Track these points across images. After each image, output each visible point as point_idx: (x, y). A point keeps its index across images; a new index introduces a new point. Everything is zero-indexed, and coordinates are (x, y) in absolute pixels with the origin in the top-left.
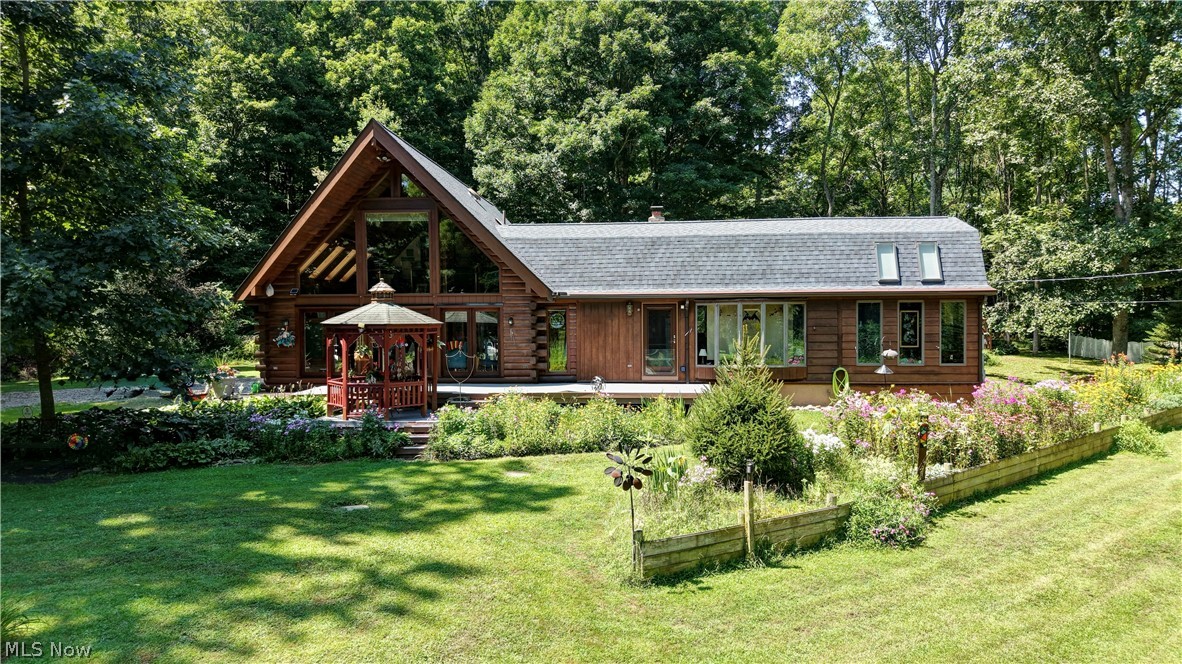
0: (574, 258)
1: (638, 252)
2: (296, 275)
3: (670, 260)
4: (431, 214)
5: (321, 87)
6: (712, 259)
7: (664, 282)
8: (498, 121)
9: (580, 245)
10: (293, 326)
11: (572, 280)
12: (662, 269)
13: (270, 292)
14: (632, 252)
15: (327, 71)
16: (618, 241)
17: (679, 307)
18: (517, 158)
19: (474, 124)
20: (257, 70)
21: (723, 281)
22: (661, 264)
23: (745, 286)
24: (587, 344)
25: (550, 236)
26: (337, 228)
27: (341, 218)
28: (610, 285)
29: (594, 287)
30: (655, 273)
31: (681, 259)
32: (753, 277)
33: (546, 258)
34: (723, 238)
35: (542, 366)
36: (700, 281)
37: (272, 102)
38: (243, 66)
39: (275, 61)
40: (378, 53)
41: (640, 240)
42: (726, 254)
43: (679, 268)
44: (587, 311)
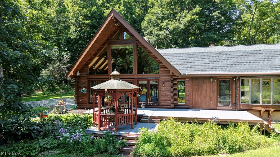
0: (187, 60)
1: (214, 57)
2: (87, 68)
3: (228, 60)
4: (134, 46)
5: (103, 17)
6: (246, 60)
7: (226, 69)
8: (151, 22)
9: (190, 55)
10: (86, 86)
11: (187, 68)
12: (224, 64)
13: (78, 74)
14: (211, 57)
15: (104, 13)
16: (205, 53)
17: (233, 79)
18: (157, 33)
19: (144, 24)
20: (86, 13)
21: (252, 69)
22: (224, 62)
23: (262, 71)
24: (194, 93)
25: (177, 52)
26: (101, 51)
27: (103, 48)
28: (203, 70)
29: (196, 72)
30: (222, 66)
31: (232, 60)
32: (265, 67)
33: (176, 61)
34: (250, 52)
35: (175, 102)
36: (241, 69)
37: (90, 21)
38: (82, 12)
39: (91, 10)
40: (118, 7)
41: (214, 53)
42: (252, 58)
43: (232, 64)
44: (194, 81)
